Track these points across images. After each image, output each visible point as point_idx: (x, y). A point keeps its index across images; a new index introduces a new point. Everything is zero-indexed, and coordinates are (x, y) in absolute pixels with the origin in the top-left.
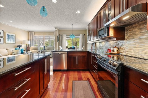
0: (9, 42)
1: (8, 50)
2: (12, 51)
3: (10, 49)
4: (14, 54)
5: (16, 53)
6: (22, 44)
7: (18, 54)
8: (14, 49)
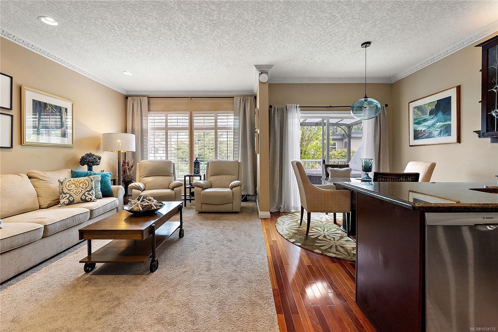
0: (43, 139)
1: (37, 183)
2: (55, 185)
3: (49, 174)
4: (71, 203)
5: (77, 198)
6: (98, 148)
7: (86, 201)
8: (65, 174)
